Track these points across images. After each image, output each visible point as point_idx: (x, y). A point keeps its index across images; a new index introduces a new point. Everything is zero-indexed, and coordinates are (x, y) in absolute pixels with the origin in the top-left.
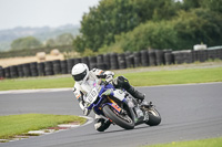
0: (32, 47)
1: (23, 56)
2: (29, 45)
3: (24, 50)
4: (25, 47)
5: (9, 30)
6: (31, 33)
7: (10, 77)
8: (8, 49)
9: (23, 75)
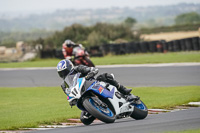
0: (195, 23)
1: (187, 30)
2: (192, 20)
3: (187, 25)
4: (188, 22)
5: (174, 6)
6: (194, 9)
7: (173, 50)
8: (172, 24)
9: (185, 49)
